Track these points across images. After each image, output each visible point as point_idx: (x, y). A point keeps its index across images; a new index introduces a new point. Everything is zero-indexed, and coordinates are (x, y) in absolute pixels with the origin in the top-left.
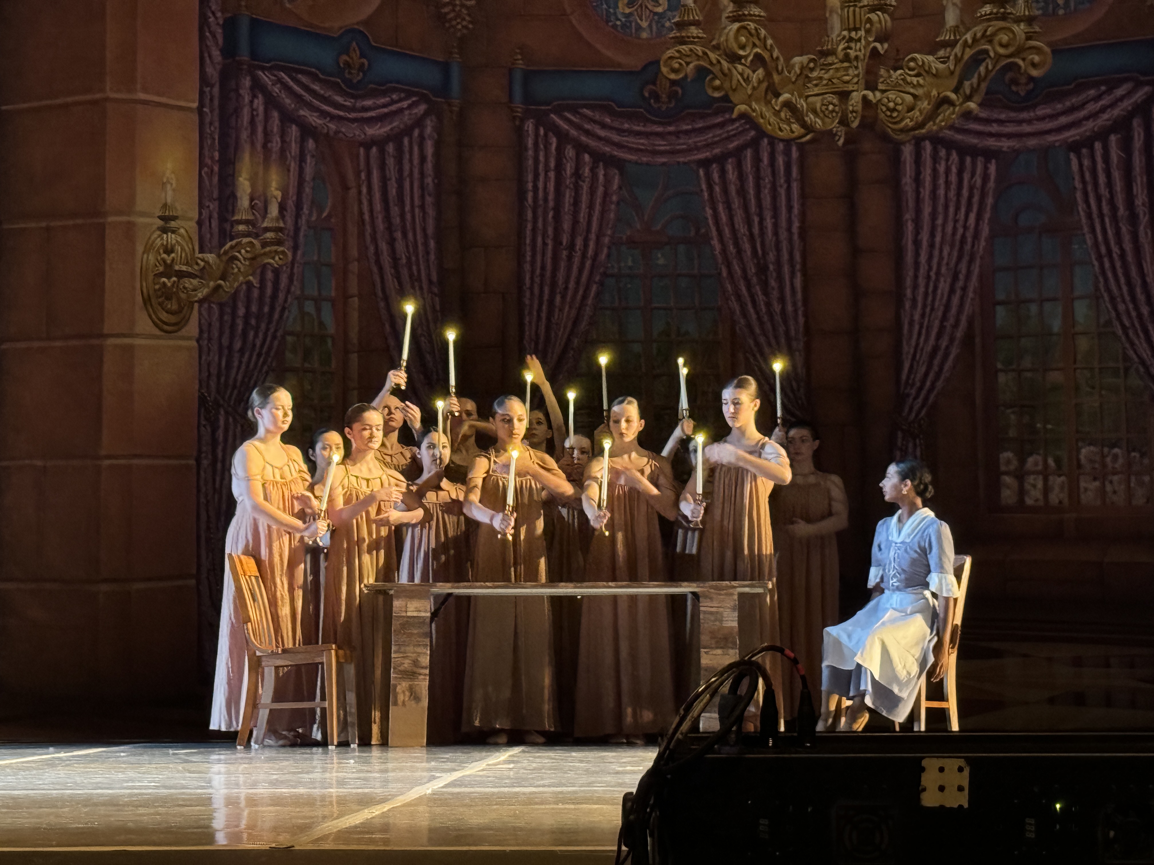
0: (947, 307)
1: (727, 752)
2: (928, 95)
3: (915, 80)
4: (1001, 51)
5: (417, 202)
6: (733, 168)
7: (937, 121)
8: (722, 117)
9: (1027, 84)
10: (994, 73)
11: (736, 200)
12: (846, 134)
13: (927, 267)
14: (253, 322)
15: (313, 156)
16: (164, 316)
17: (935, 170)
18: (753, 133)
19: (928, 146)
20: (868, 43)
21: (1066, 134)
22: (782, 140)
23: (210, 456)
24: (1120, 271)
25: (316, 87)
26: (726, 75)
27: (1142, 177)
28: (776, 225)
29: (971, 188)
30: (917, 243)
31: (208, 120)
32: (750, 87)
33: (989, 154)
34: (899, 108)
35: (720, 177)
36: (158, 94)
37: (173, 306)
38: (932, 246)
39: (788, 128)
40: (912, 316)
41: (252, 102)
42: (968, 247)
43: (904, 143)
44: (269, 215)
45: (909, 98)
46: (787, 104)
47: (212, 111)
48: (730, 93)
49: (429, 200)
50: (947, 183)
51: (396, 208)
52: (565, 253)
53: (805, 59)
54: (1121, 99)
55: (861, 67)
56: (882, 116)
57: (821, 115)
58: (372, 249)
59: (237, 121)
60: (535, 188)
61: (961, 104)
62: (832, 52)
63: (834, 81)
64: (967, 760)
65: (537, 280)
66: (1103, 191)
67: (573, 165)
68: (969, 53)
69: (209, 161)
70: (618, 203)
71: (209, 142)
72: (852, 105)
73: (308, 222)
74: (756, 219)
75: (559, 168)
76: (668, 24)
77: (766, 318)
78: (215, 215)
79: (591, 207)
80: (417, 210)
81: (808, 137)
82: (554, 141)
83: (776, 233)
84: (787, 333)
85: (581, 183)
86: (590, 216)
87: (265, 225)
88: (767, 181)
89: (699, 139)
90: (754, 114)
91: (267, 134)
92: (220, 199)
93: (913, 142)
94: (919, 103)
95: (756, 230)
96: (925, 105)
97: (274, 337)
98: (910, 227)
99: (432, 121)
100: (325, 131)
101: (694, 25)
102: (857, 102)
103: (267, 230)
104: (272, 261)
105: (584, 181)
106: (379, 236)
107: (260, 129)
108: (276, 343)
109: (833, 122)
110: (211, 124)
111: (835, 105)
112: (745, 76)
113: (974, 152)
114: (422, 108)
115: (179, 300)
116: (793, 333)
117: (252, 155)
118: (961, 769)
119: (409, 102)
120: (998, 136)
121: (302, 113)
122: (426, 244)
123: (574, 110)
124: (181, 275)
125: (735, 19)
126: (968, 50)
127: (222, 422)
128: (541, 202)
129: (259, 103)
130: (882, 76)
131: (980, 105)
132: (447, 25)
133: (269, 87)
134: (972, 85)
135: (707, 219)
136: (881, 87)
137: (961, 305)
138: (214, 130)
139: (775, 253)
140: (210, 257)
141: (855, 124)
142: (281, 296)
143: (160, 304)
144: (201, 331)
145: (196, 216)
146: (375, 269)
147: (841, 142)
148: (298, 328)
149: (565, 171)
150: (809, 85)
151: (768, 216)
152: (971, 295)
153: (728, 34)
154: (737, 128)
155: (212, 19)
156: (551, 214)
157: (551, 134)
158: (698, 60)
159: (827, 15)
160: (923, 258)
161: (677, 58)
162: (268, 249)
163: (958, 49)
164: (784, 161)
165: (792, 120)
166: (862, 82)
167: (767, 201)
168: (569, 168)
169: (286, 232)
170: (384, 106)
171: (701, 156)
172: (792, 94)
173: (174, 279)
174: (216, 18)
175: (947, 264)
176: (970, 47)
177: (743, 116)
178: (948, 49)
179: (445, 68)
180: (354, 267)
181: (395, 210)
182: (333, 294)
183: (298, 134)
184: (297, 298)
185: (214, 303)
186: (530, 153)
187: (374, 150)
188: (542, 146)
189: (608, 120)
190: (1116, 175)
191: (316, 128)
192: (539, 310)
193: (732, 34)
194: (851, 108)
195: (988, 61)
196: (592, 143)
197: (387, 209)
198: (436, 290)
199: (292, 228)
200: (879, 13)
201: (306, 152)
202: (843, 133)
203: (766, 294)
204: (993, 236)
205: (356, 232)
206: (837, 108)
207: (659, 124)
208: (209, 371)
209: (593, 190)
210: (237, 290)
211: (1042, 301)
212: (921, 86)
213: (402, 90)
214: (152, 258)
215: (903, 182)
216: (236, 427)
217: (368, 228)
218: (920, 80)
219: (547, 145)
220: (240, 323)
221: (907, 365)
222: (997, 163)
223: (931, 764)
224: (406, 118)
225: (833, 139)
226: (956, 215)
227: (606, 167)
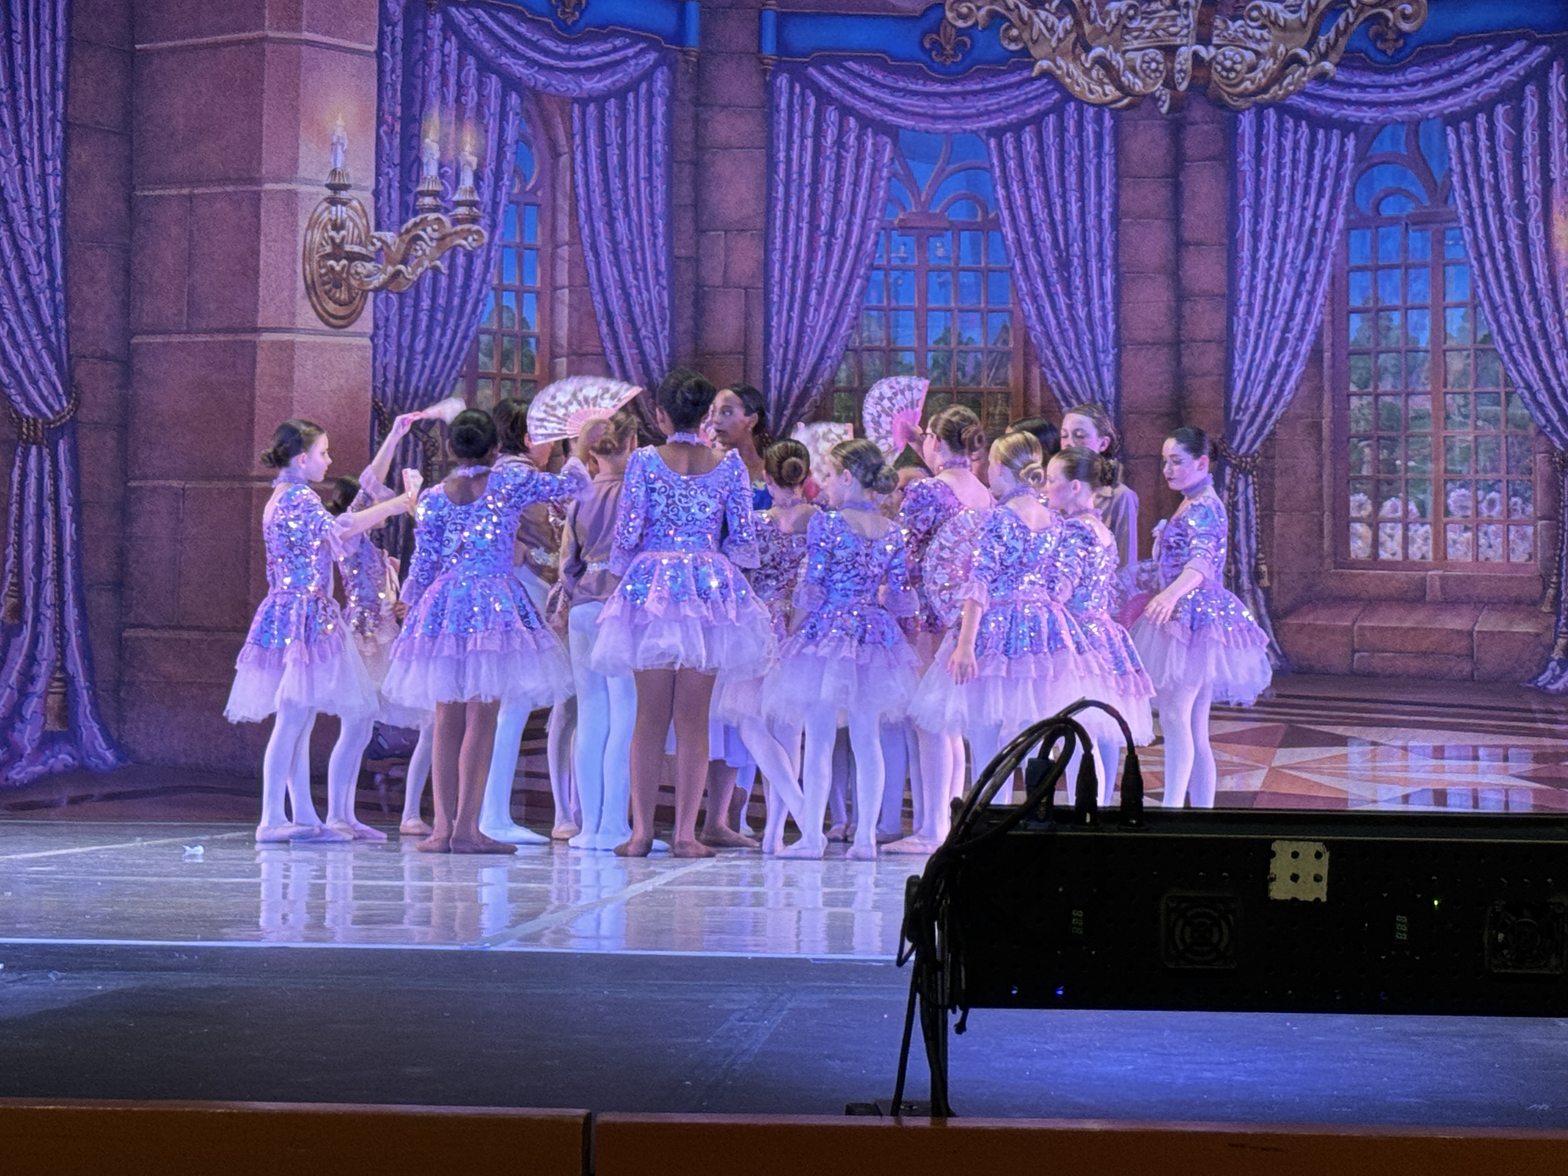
0: (1291, 315)
1: (1033, 828)
2: (1273, 53)
3: (1258, 33)
5: (642, 174)
6: (1032, 140)
7: (1285, 83)
8: (1020, 74)
9: (1396, 40)
10: (1355, 26)
11: (1035, 179)
12: (1172, 98)
13: (1267, 265)
14: (440, 316)
15: (517, 114)
16: (331, 307)
17: (1280, 147)
18: (1057, 96)
19: (1272, 115)
21: (1443, 103)
22: (1093, 105)
24: (1504, 274)
25: (522, 29)
26: (1027, 24)
27: (1534, 158)
28: (1082, 210)
29: (1324, 168)
30: (1256, 236)
31: (388, 68)
32: (1055, 37)
33: (1347, 127)
34: (1238, 67)
35: (1015, 149)
36: (327, 33)
37: (342, 295)
38: (1273, 238)
39: (1100, 90)
40: (1247, 324)
41: (442, 46)
42: (1317, 241)
43: (1241, 111)
44: (462, 186)
45: (1250, 56)
46: (1101, 61)
47: (393, 55)
48: (1030, 44)
49: (658, 171)
50: (1295, 162)
51: (617, 180)
52: (823, 240)
53: (1123, 5)
54: (1512, 61)
55: (1193, 15)
56: (1215, 77)
57: (1142, 75)
58: (586, 231)
59: (424, 70)
60: (789, 160)
61: (1314, 64)
63: (1160, 33)
64: (1328, 844)
65: (789, 272)
66: (1487, 176)
67: (836, 132)
69: (389, 119)
70: (889, 179)
71: (390, 94)
72: (1180, 63)
73: (509, 194)
74: (1058, 202)
75: (818, 134)
77: (1067, 325)
78: (397, 184)
79: (856, 183)
80: (643, 184)
81: (1126, 101)
82: (812, 101)
83: (1083, 220)
84: (1093, 343)
85: (844, 153)
86: (855, 194)
87: (457, 197)
88: (1073, 154)
89: (992, 102)
90: (1059, 72)
91: (461, 88)
92: (401, 164)
93: (1253, 110)
94: (1262, 62)
95: (1058, 217)
96: (1269, 64)
97: (465, 338)
98: (1248, 215)
99: (663, 73)
100: (531, 83)
102: (1186, 60)
103: (458, 204)
104: (464, 242)
105: (847, 152)
106: (595, 214)
107: (452, 80)
108: (467, 345)
109: (1156, 85)
110: (393, 71)
111: (1158, 63)
112: (1050, 25)
113: (1329, 123)
114: (651, 57)
115: (350, 288)
117: (441, 111)
118: (1318, 855)
119: (636, 49)
120: (1359, 104)
121: (504, 60)
122: (653, 226)
123: (838, 62)
124: (352, 257)
128: (795, 176)
129: (452, 47)
130: (1216, 28)
131: (1337, 65)
133: (464, 28)
134: (1328, 40)
135: (997, 200)
136: (1215, 40)
137: (1308, 313)
138: (396, 78)
139: (1081, 245)
140: (389, 236)
141: (1183, 87)
142: (475, 285)
143: (327, 293)
144: (376, 327)
145: (373, 186)
146: (590, 256)
147: (1164, 110)
148: (495, 327)
149: (825, 138)
150: (1127, 37)
151: (1073, 197)
152: (1320, 301)
154: (1037, 89)
156: (807, 191)
157: (808, 92)
158: (991, 4)
160: (1263, 253)
161: (966, 1)
162: (459, 228)
164: (1095, 132)
165: (1106, 80)
166: (1193, 34)
167: (1072, 180)
168: (830, 136)
169: (482, 207)
170: (605, 54)
171: (992, 123)
172: (1106, 48)
173: (344, 262)
175: (1292, 262)
177: (1045, 74)
179: (681, 7)
180: (564, 252)
181: (616, 184)
182: (538, 285)
183: (499, 86)
184: (494, 289)
185: (392, 292)
186: (782, 115)
187: (592, 109)
188: (797, 107)
189: (879, 77)
190: (1503, 155)
191: (520, 79)
192: (791, 309)
194: (1178, 67)
195: (1349, 11)
196: (859, 105)
197: (606, 181)
198: (664, 282)
199: (489, 203)
201: (508, 109)
202: (1168, 96)
203: (1069, 294)
204: (1349, 227)
205: (567, 208)
206: (1161, 67)
207: (941, 82)
208: (385, 376)
209: (859, 163)
210: (421, 278)
211: (1407, 309)
212: (1266, 41)
213: (625, 34)
214: (317, 236)
215: (1240, 159)
216: (416, 446)
217: (582, 204)
218: (1265, 33)
219: (804, 105)
220: (424, 318)
221: (1239, 384)
222: (1357, 138)
223: (1282, 848)
224: (631, 69)
225: (1155, 104)
226: (1304, 200)
227: (875, 134)
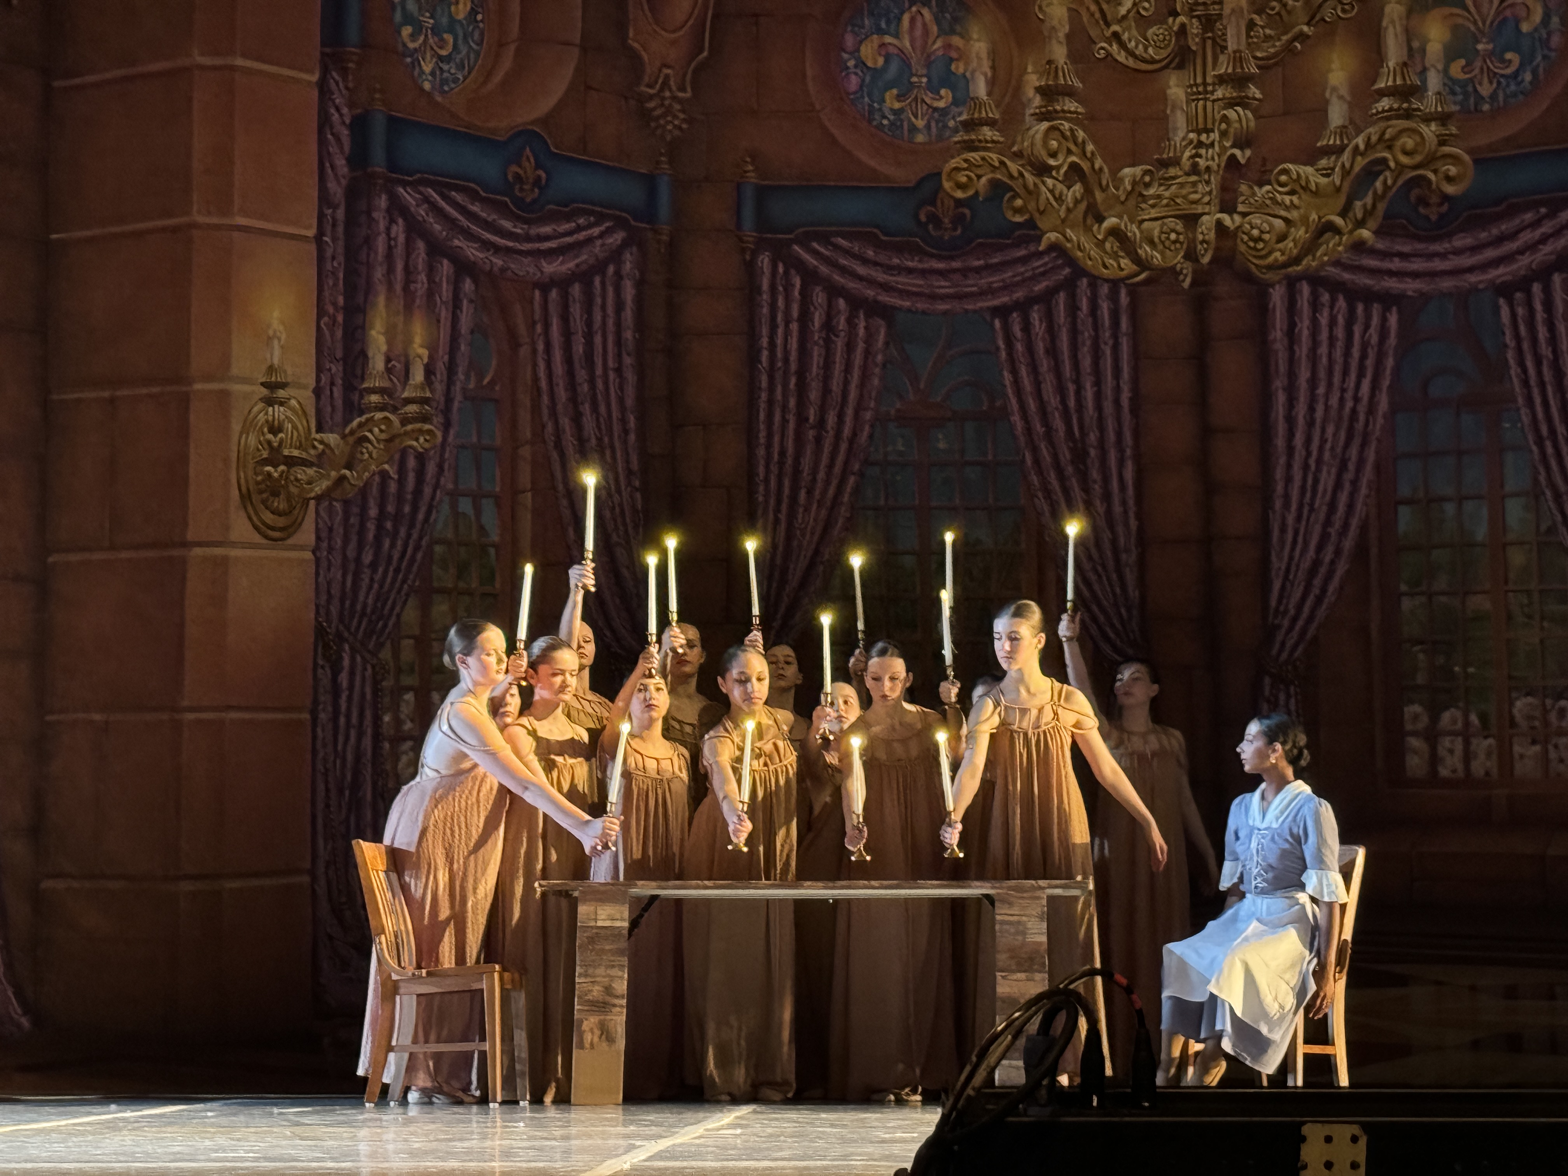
0: (1332, 507)
1: (1034, 1114)
2: (1305, 220)
3: (1287, 199)
4: (1404, 160)
5: (611, 364)
6: (1041, 320)
7: (1319, 254)
8: (1026, 248)
9: (1441, 204)
10: (1394, 189)
11: (1045, 362)
12: (1195, 272)
13: (1304, 453)
14: (389, 525)
15: (471, 301)
16: (268, 517)
17: (1315, 322)
18: (1067, 271)
19: (1305, 289)
20: (1224, 149)
21: (1493, 273)
22: (1107, 281)
23: (330, 709)
25: (475, 208)
26: (1032, 193)
28: (1098, 396)
29: (1365, 346)
30: (1290, 420)
31: (329, 253)
32: (1064, 207)
33: (1388, 300)
34: (1266, 237)
35: (1021, 330)
36: (262, 217)
37: (280, 504)
38: (1311, 423)
39: (1115, 265)
40: (1284, 519)
41: (388, 230)
42: (1360, 425)
43: (1272, 285)
44: (411, 382)
45: (1279, 223)
46: (1114, 232)
47: (334, 239)
48: (1037, 215)
49: (628, 360)
50: (1332, 339)
51: (583, 372)
52: (811, 434)
53: (1138, 170)
55: (1215, 181)
56: (1242, 248)
57: (1161, 247)
58: (550, 428)
59: (368, 255)
60: (772, 345)
61: (1351, 232)
62: (1176, 162)
63: (1178, 201)
64: (1365, 1127)
65: (774, 469)
66: (1545, 351)
67: (824, 314)
68: (1360, 162)
69: (331, 310)
70: (884, 365)
71: (331, 283)
72: (1202, 233)
73: (464, 390)
74: (1071, 388)
75: (805, 318)
76: (951, 123)
78: (339, 382)
79: (848, 369)
80: (612, 375)
81: (1143, 276)
82: (797, 282)
83: (1099, 408)
84: (1114, 542)
85: (834, 338)
86: (846, 383)
87: (406, 395)
88: (1087, 334)
89: (995, 280)
90: (1069, 245)
91: (409, 272)
92: (345, 359)
93: (1284, 282)
94: (1293, 229)
95: (1072, 403)
96: (1301, 233)
97: (417, 548)
98: (1281, 398)
99: (631, 254)
100: (487, 267)
101: (987, 125)
102: (1209, 229)
103: (408, 401)
104: (415, 443)
105: (837, 336)
106: (560, 407)
107: (400, 266)
108: (419, 556)
109: (1176, 257)
110: (333, 258)
111: (1178, 233)
112: (1057, 193)
113: (1369, 296)
114: (618, 237)
115: (289, 496)
116: (1122, 541)
117: (389, 299)
118: (1354, 1139)
119: (602, 228)
120: (1401, 274)
121: (456, 242)
122: (623, 421)
123: (825, 238)
124: (291, 462)
125: (1042, 117)
126: (1359, 158)
127: (346, 662)
128: (780, 364)
129: (399, 230)
130: (1242, 195)
131: (1377, 233)
132: (653, 124)
133: (412, 209)
134: (1365, 206)
135: (1004, 387)
136: (1241, 208)
137: (1350, 506)
138: (337, 265)
139: (1098, 434)
140: (332, 438)
141: (1206, 260)
142: (427, 491)
143: (264, 502)
144: (318, 538)
145: (313, 384)
146: (555, 455)
147: (1186, 284)
148: (450, 535)
149: (813, 322)
150: (1143, 206)
151: (1088, 382)
152: (1364, 491)
153: (1033, 137)
154: (1046, 264)
155: (336, 117)
156: (793, 381)
157: (793, 272)
158: (992, 172)
159: (1168, 112)
160: (1299, 441)
161: (965, 169)
162: (409, 427)
163: (1346, 157)
164: (1109, 308)
165: (1122, 254)
166: (1216, 202)
167: (1086, 363)
168: (818, 319)
169: (434, 404)
170: (568, 233)
171: (996, 302)
172: (1120, 217)
173: (282, 468)
174: (341, 115)
175: (1332, 449)
176: (1362, 154)
177: (1054, 247)
178: (1333, 158)
179: (650, 181)
180: (526, 452)
181: (581, 375)
182: (498, 489)
183: (452, 271)
184: (447, 494)
185: (336, 500)
186: (765, 297)
187: (554, 294)
188: (781, 289)
189: (870, 253)
190: (1562, 327)
191: (474, 263)
192: (777, 511)
193: (1039, 137)
194: (1200, 237)
195: (1388, 173)
196: (849, 284)
197: (570, 374)
198: (637, 483)
199: (442, 399)
200: (1238, 109)
201: (462, 295)
202: (1190, 270)
204: (1394, 409)
205: (528, 404)
206: (1181, 237)
207: (940, 258)
208: (329, 592)
209: (850, 347)
210: (367, 484)
211: (1461, 500)
212: (1297, 207)
213: (591, 213)
214: (252, 440)
215: (1271, 337)
216: (365, 669)
217: (545, 399)
218: (1295, 199)
219: (788, 287)
220: (371, 527)
221: (1277, 585)
222: (1400, 312)
223: (1313, 1131)
224: (597, 250)
225: (1177, 279)
226: (1343, 381)
227: (868, 316)
